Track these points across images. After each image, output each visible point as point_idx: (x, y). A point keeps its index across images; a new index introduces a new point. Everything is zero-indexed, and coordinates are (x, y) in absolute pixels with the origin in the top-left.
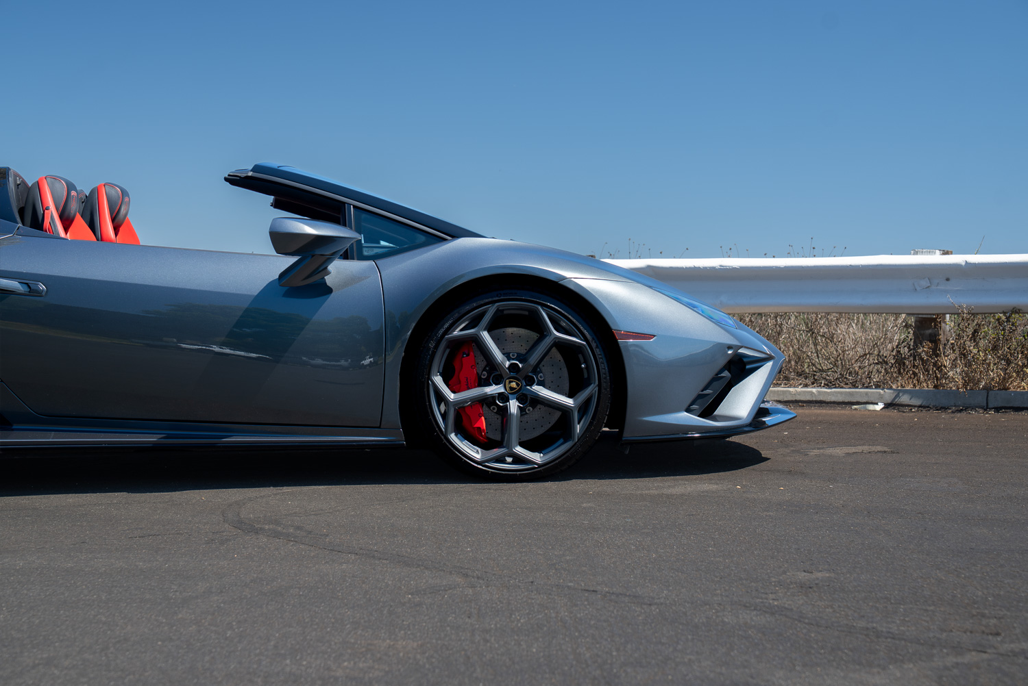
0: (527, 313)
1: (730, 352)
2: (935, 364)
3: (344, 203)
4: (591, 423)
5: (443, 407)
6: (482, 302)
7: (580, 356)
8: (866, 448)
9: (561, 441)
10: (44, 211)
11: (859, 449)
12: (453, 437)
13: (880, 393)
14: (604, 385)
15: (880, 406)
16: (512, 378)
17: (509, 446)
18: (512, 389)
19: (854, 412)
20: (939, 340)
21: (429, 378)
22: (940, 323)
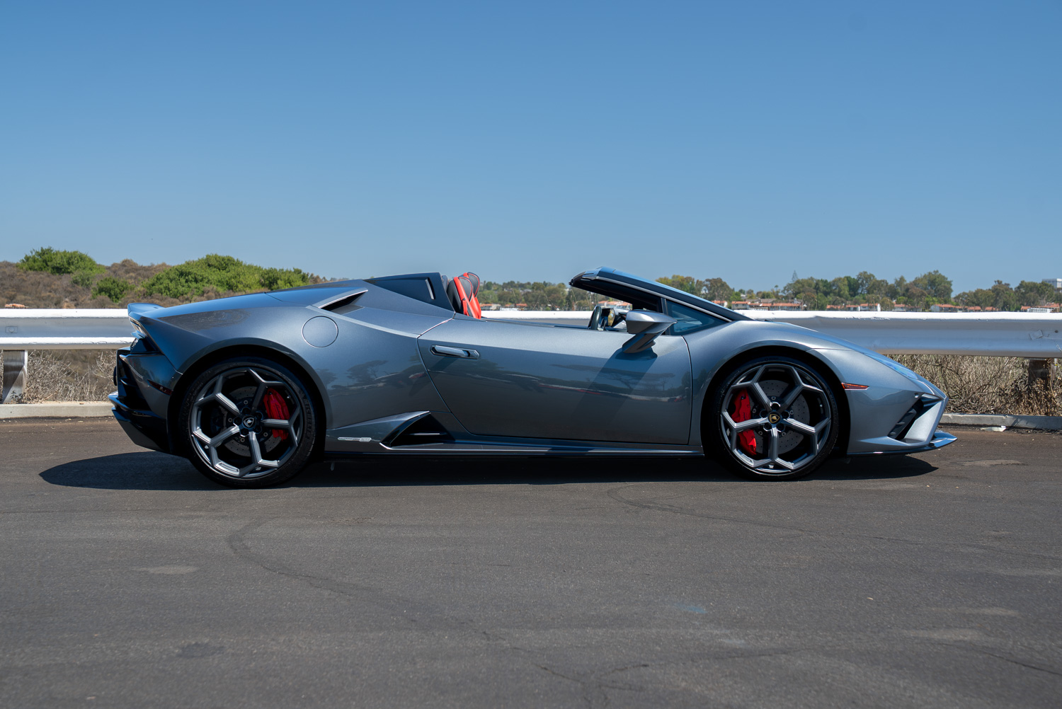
0: (783, 371)
1: (916, 397)
2: (1046, 396)
3: (660, 297)
4: (826, 443)
5: (728, 432)
6: (755, 364)
7: (819, 400)
8: (1003, 461)
9: (806, 454)
10: (462, 302)
11: (999, 462)
12: (736, 452)
13: (1002, 419)
14: (835, 418)
15: (1003, 429)
16: (774, 414)
17: (772, 457)
18: (773, 420)
19: (983, 433)
20: (1049, 377)
21: (721, 413)
22: (1050, 364)
